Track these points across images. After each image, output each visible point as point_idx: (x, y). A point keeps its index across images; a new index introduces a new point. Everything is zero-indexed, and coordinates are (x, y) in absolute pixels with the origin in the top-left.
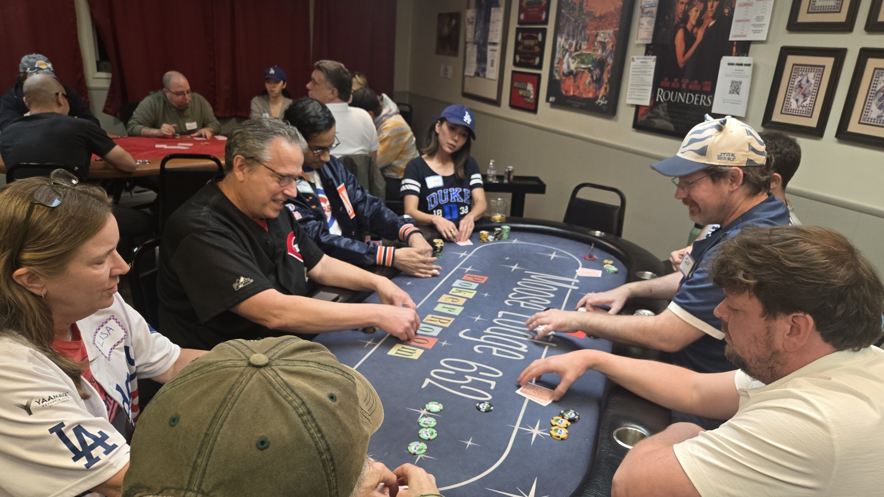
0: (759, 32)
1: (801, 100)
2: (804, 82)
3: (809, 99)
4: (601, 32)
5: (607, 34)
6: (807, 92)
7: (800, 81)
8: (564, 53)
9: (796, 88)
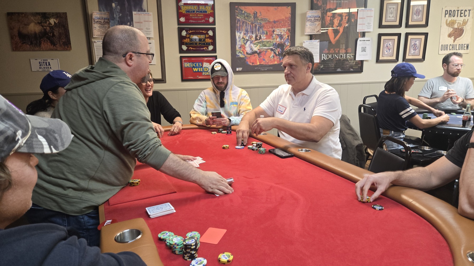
0: (370, 28)
1: (388, 51)
2: (388, 45)
3: (391, 50)
4: (277, 29)
5: (282, 30)
6: (390, 48)
7: (387, 45)
8: (245, 42)
9: (386, 47)
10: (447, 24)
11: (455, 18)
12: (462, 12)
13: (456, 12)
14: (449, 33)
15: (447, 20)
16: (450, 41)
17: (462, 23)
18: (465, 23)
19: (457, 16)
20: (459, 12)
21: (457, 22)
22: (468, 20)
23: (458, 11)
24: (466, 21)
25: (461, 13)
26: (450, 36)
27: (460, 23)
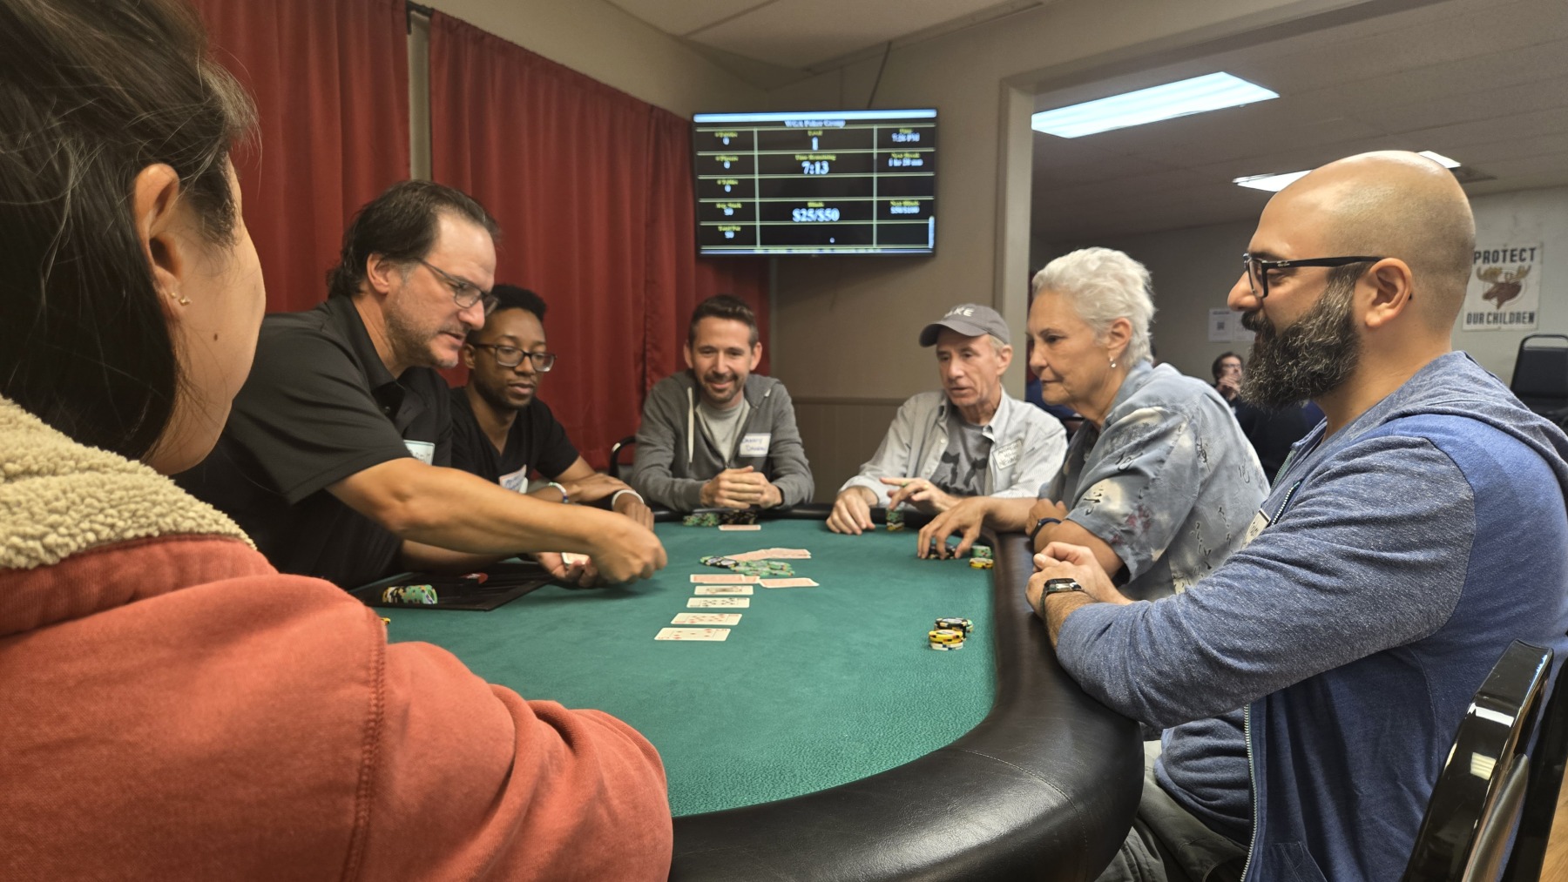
10: (1480, 277)
11: (1499, 264)
12: (1515, 253)
13: (1501, 255)
14: (1486, 290)
15: (1479, 270)
16: (1491, 306)
17: (1515, 273)
18: (1523, 273)
19: (1504, 260)
20: (1508, 254)
21: (1504, 271)
22: (1530, 267)
23: (1505, 251)
24: (1526, 267)
25: (1512, 256)
26: (1487, 296)
27: (1511, 274)
